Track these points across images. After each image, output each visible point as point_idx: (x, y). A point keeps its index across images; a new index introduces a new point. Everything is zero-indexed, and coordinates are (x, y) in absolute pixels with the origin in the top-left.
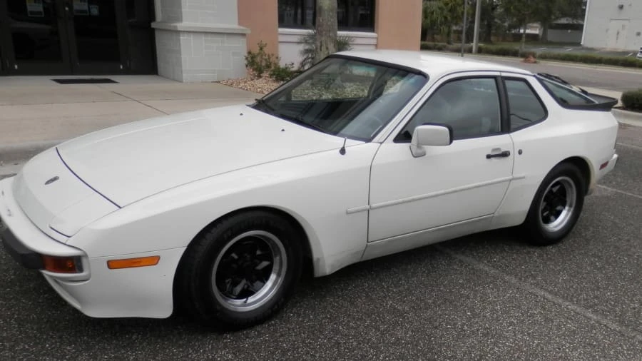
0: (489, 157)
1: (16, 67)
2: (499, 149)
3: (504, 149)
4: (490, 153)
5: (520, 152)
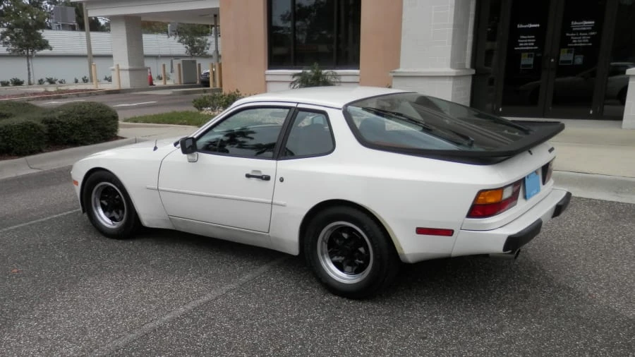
0: (248, 176)
1: (501, 109)
2: (259, 172)
3: (264, 173)
4: (250, 172)
5: (282, 180)
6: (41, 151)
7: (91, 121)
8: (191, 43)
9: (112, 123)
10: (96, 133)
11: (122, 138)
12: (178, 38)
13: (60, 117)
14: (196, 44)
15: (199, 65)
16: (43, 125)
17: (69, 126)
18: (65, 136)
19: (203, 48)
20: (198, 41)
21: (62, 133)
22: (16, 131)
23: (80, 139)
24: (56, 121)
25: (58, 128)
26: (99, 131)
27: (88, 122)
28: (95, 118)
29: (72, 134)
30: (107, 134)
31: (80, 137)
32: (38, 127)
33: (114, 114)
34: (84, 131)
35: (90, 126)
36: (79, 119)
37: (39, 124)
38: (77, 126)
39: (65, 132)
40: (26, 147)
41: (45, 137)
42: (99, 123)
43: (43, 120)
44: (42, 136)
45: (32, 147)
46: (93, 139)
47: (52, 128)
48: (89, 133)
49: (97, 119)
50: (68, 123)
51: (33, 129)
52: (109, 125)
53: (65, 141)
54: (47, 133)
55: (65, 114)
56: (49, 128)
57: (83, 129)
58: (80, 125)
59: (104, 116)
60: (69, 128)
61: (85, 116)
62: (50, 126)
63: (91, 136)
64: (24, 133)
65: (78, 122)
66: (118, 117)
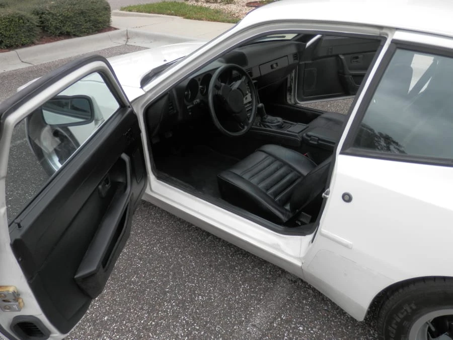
6: (33, 43)
7: (82, 13)
9: (104, 15)
10: (88, 25)
11: (116, 29)
13: (50, 8)
16: (32, 16)
17: (60, 17)
18: (57, 28)
21: (54, 25)
22: (3, 24)
23: (72, 31)
24: (47, 12)
25: (49, 20)
26: (91, 22)
27: (79, 14)
28: (86, 9)
29: (63, 26)
30: (100, 25)
31: (73, 29)
32: (27, 19)
33: (105, 5)
34: (76, 23)
35: (82, 17)
36: (70, 10)
37: (29, 15)
38: (69, 18)
39: (56, 23)
40: (16, 39)
41: (36, 29)
42: (90, 14)
43: (34, 11)
44: (32, 28)
45: (23, 40)
46: (85, 30)
47: (43, 19)
48: (81, 25)
49: (88, 10)
50: (58, 14)
51: (21, 21)
52: (101, 16)
53: (58, 32)
54: (38, 24)
55: (56, 5)
56: (40, 20)
57: (75, 21)
58: (71, 16)
59: (95, 7)
60: (59, 19)
61: (77, 7)
62: (41, 18)
63: (83, 27)
64: (12, 25)
65: (68, 13)
66: (109, 8)
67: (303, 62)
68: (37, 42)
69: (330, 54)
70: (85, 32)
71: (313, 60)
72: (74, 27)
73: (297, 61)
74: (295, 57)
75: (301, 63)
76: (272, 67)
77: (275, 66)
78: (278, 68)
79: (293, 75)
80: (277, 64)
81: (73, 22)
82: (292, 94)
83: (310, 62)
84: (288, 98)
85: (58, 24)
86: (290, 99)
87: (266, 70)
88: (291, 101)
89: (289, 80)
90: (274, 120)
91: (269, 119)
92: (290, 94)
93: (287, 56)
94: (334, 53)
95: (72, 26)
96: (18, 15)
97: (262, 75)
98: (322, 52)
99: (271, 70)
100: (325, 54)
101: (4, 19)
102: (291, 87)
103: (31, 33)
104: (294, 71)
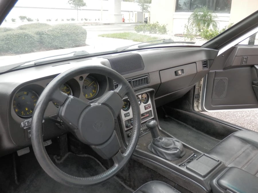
7: (67, 35)
8: (143, 6)
9: (81, 36)
10: (70, 42)
11: (88, 45)
12: (138, 4)
13: (48, 31)
14: (145, 6)
15: (144, 14)
16: (35, 36)
17: (52, 37)
18: (49, 43)
19: (147, 8)
20: (146, 5)
21: (48, 41)
22: (14, 38)
23: (59, 45)
24: (45, 33)
25: (45, 38)
26: (72, 40)
27: (64, 35)
28: (70, 33)
29: (54, 42)
30: (77, 42)
31: (59, 44)
32: (30, 37)
33: (83, 31)
34: (62, 40)
35: (66, 37)
36: (59, 32)
37: (33, 35)
38: (57, 37)
39: (50, 40)
40: (21, 48)
41: (36, 43)
42: (72, 36)
43: (37, 33)
44: (33, 42)
45: (26, 49)
46: (68, 45)
47: (42, 38)
48: (65, 42)
49: (71, 33)
50: (51, 35)
51: (26, 37)
52: (79, 37)
53: (50, 45)
54: (38, 40)
55: (52, 29)
56: (40, 38)
57: (61, 39)
58: (59, 36)
59: (76, 32)
60: (52, 38)
61: (64, 31)
62: (41, 37)
63: (66, 43)
64: (20, 39)
65: (58, 34)
66: (86, 33)
67: (214, 71)
68: (36, 51)
69: (244, 64)
70: (67, 46)
71: (224, 69)
72: (60, 43)
73: (206, 69)
74: (205, 64)
75: (211, 71)
76: (176, 73)
77: (180, 72)
78: (183, 75)
79: (202, 82)
80: (182, 70)
81: (60, 40)
82: (200, 101)
83: (222, 71)
84: (195, 105)
85: (50, 41)
86: (198, 106)
87: (168, 76)
88: (198, 108)
89: (197, 88)
90: (171, 144)
91: (162, 143)
92: (198, 102)
93: (195, 62)
94: (249, 63)
95: (60, 42)
96: (25, 34)
97: (162, 82)
98: (235, 62)
99: (174, 77)
100: (239, 64)
101: (15, 36)
102: (199, 95)
103: (32, 45)
104: (203, 79)
